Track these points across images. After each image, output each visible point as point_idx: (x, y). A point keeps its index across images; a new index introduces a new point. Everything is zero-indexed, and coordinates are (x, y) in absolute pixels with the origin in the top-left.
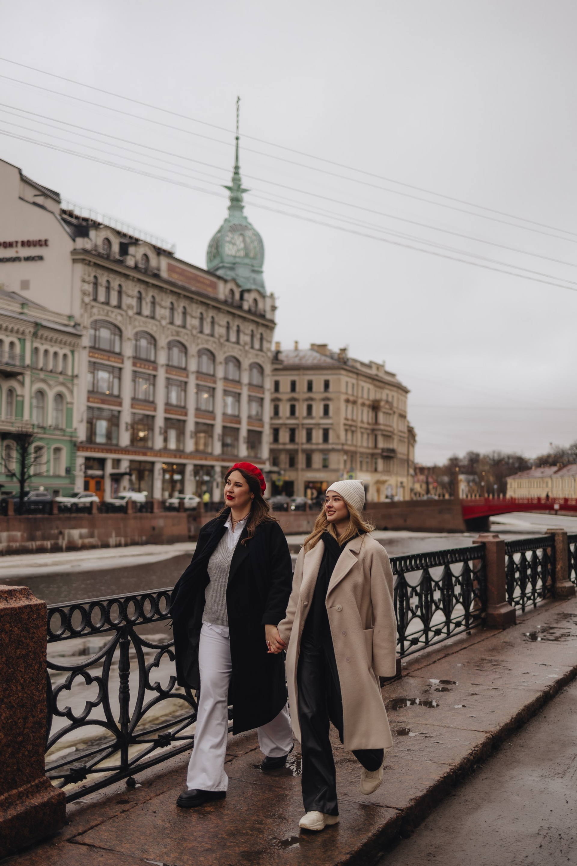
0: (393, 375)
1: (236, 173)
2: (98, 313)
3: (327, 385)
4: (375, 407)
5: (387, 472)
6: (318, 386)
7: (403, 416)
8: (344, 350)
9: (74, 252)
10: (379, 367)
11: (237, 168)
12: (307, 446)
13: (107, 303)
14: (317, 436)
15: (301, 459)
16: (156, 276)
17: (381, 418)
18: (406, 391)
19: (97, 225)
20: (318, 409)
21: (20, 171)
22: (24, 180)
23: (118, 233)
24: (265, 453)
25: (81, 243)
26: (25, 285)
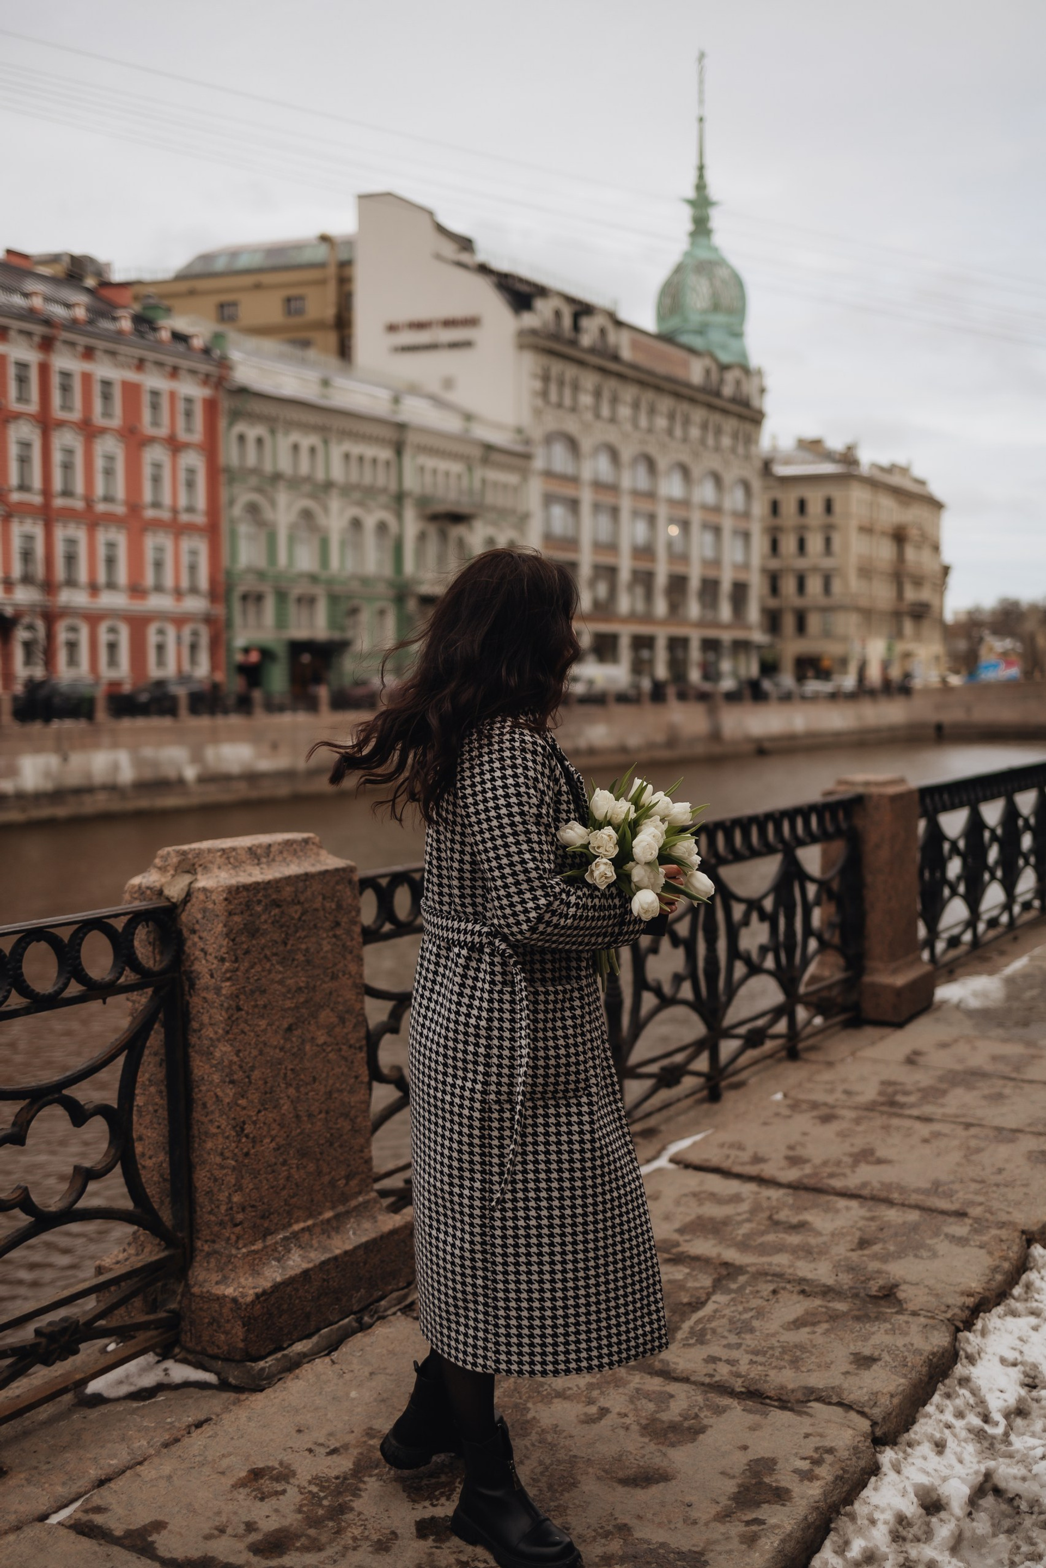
0: (922, 483)
1: (701, 176)
2: (551, 422)
3: (829, 507)
4: (899, 537)
5: (918, 637)
6: (815, 507)
7: (936, 548)
8: (850, 448)
9: (522, 333)
10: (904, 471)
11: (701, 168)
12: (797, 602)
13: (560, 405)
14: (814, 585)
15: (789, 622)
16: (616, 358)
17: (910, 553)
18: (937, 505)
19: (542, 291)
20: (815, 543)
21: (431, 214)
22: (441, 229)
23: (570, 300)
24: (754, 614)
25: (529, 320)
26: (448, 383)
